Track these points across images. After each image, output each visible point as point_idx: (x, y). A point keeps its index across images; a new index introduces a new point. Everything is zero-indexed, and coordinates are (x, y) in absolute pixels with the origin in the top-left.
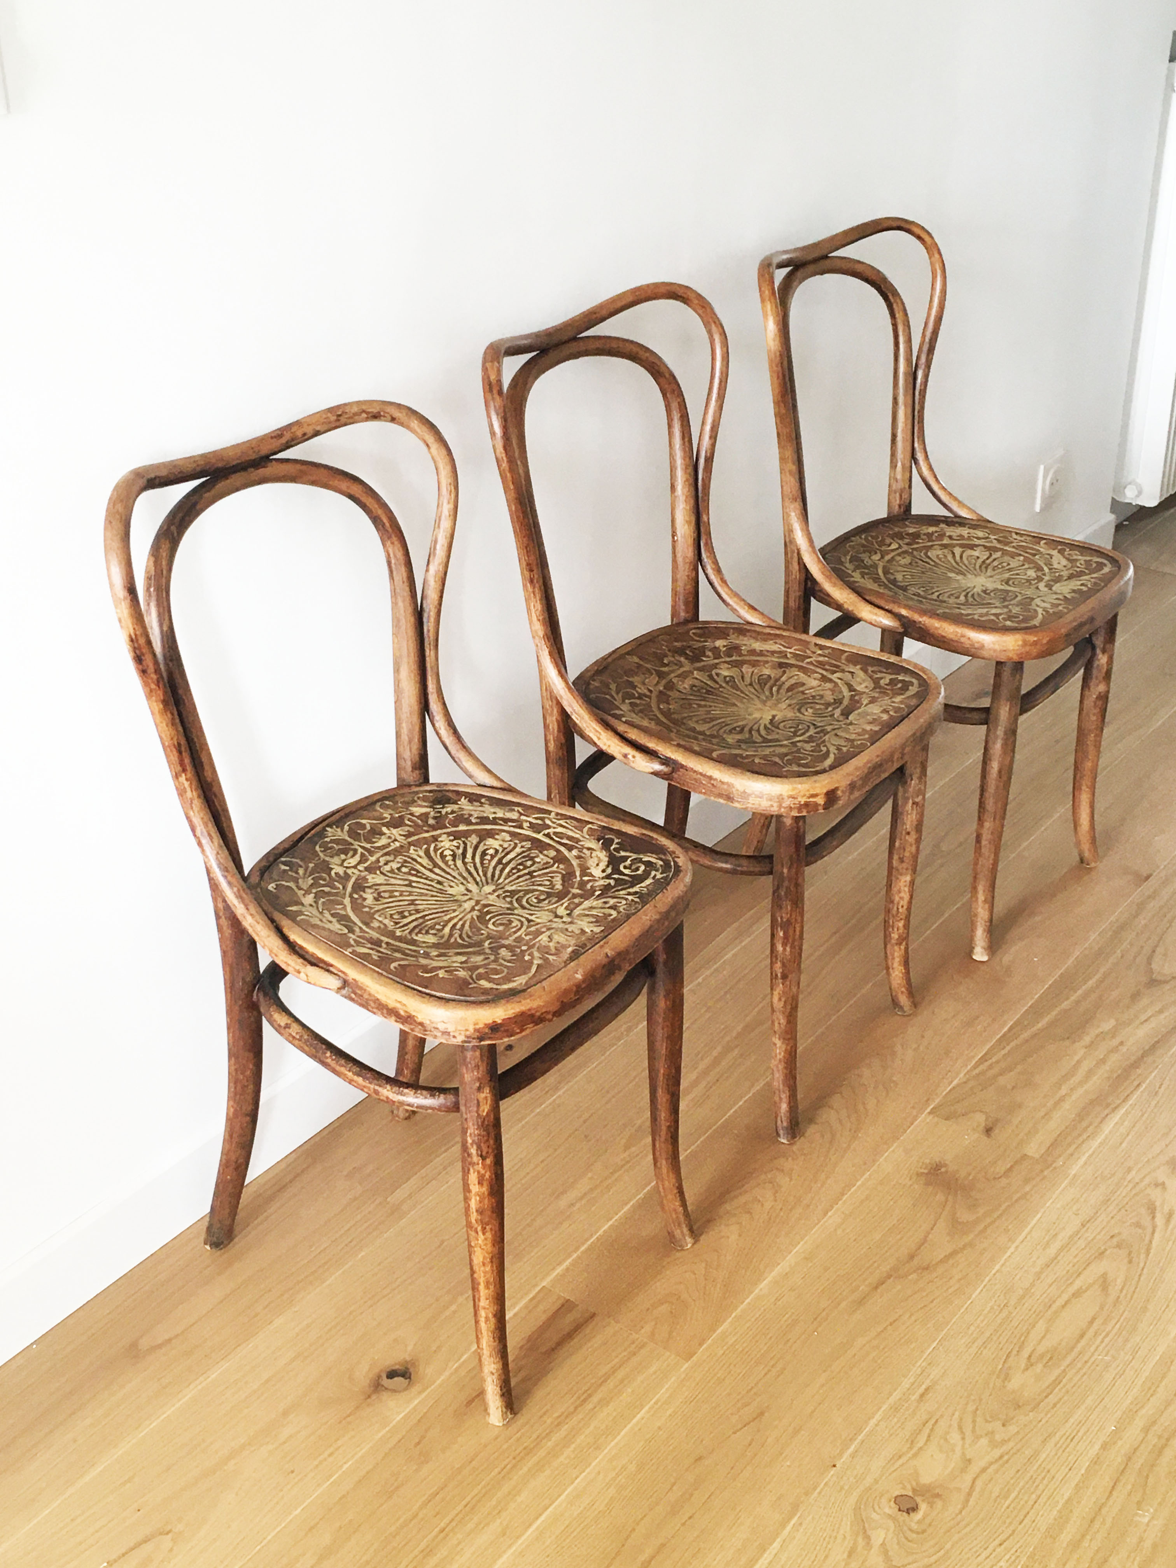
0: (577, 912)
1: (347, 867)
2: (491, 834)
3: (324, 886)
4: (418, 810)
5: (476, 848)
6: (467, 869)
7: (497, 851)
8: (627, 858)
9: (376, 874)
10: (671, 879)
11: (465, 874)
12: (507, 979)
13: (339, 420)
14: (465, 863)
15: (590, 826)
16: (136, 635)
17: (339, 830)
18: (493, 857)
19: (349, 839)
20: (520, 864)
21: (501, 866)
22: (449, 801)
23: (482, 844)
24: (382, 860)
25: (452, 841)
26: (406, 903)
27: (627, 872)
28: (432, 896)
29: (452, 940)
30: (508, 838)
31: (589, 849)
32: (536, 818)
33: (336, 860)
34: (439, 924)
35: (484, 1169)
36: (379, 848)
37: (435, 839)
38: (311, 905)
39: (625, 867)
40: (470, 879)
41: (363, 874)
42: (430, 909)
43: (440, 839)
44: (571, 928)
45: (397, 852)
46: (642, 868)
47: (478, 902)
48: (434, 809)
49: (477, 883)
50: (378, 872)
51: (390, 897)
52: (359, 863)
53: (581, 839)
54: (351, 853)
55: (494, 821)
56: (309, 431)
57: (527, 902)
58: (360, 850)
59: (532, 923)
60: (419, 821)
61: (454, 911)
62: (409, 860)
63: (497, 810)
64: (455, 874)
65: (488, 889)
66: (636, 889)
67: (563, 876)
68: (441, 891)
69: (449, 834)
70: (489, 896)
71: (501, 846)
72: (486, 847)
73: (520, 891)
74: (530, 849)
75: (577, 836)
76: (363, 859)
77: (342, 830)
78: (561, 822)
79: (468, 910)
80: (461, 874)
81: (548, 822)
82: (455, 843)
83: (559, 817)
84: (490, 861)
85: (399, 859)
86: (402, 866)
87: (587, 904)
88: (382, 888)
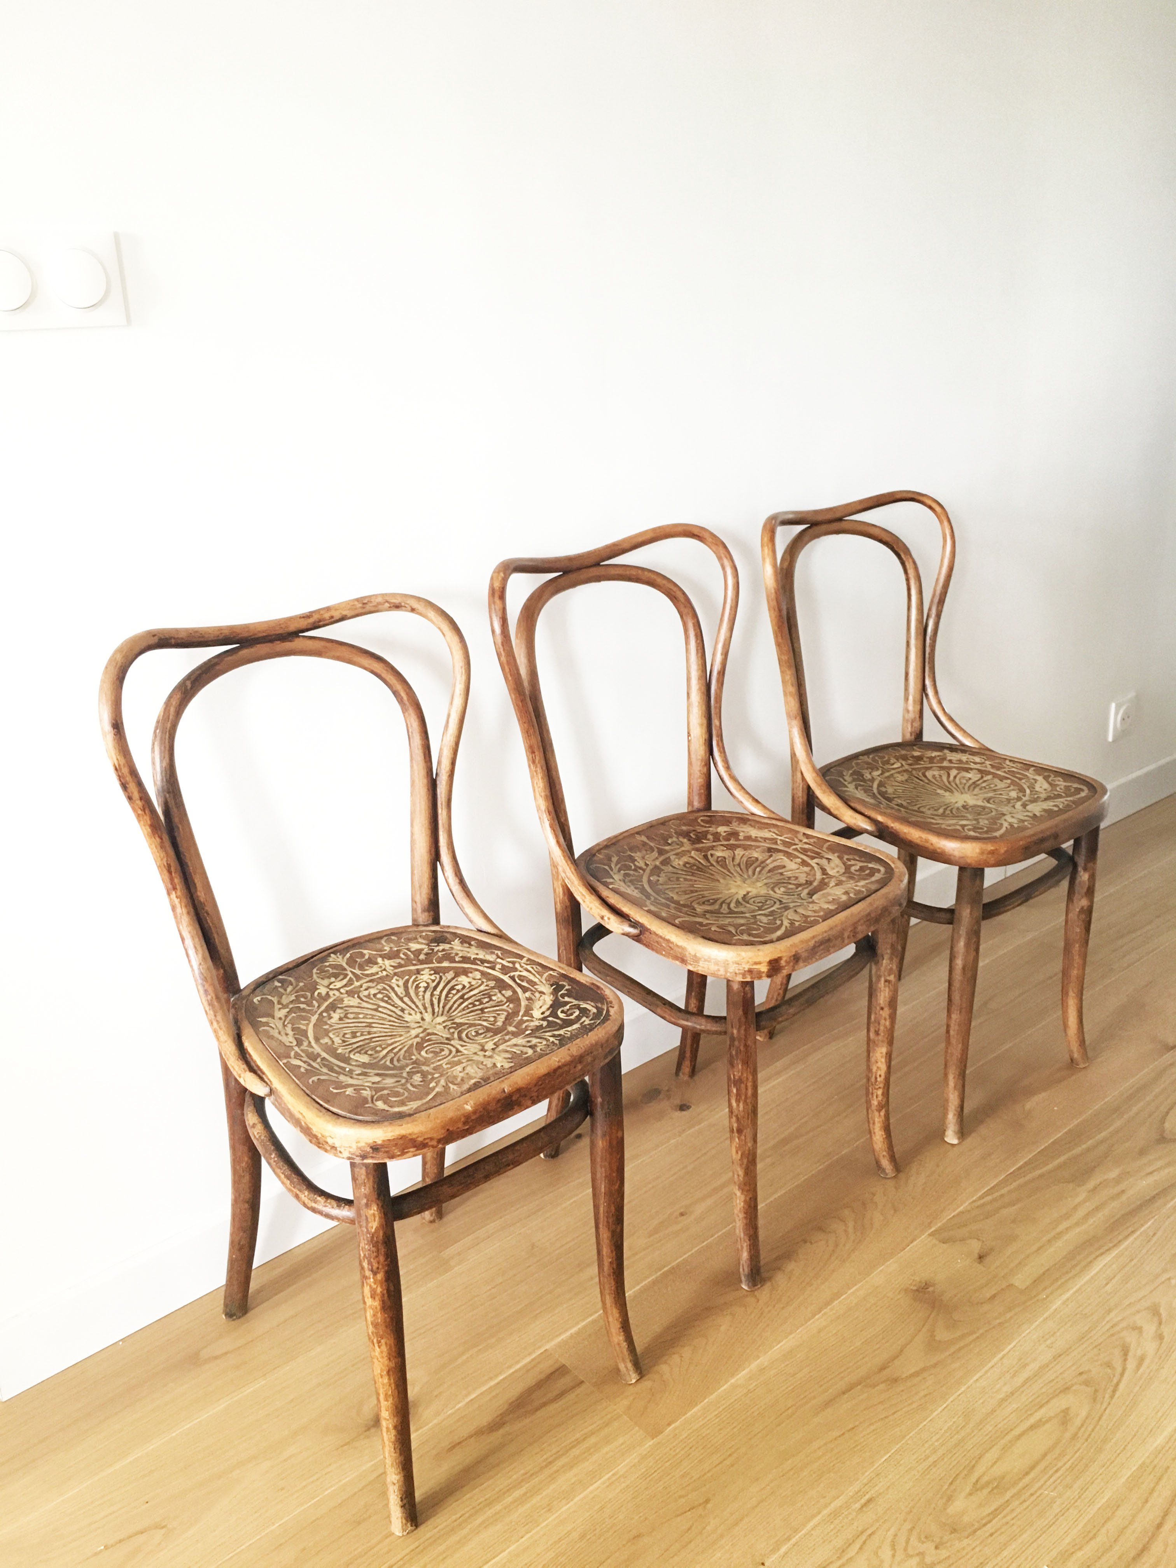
0: (501, 1047)
1: (331, 989)
2: (465, 972)
3: (303, 1003)
4: (414, 946)
5: (448, 983)
6: (431, 1001)
7: (464, 987)
8: (569, 1003)
9: (354, 997)
10: (596, 1026)
11: (428, 1005)
12: (403, 1103)
13: (364, 608)
14: (432, 995)
15: (551, 972)
16: (119, 765)
17: (341, 957)
18: (458, 991)
19: (345, 965)
20: (477, 1001)
21: (461, 1000)
22: (445, 941)
23: (454, 981)
24: (365, 986)
25: (432, 975)
26: (364, 1024)
27: (562, 1015)
28: (390, 1021)
29: (382, 1062)
30: (478, 977)
31: (540, 992)
32: (509, 962)
33: (326, 982)
34: (380, 1046)
35: (375, 1283)
36: (367, 975)
37: (418, 972)
38: (280, 1018)
39: (562, 1012)
40: (430, 1010)
41: (342, 996)
42: (381, 1032)
43: (422, 973)
44: (487, 1061)
45: (381, 980)
46: (577, 1013)
47: (425, 1030)
48: (429, 946)
49: (433, 1014)
50: (356, 996)
51: (354, 1018)
52: (344, 986)
53: (538, 983)
54: (341, 977)
55: (474, 961)
56: (337, 615)
57: (467, 1035)
58: (350, 975)
59: (459, 1054)
60: (412, 956)
61: (401, 1036)
62: (388, 988)
63: (480, 952)
64: (420, 1004)
65: (440, 1019)
66: (561, 1032)
67: (508, 1015)
68: (400, 1018)
69: (432, 969)
70: (437, 1026)
71: (470, 983)
72: (456, 983)
73: (465, 1024)
74: (493, 988)
75: (536, 980)
76: (351, 982)
77: (343, 958)
78: (529, 967)
79: (413, 1036)
80: (424, 1004)
81: (517, 966)
82: (433, 977)
83: (528, 962)
84: (454, 995)
85: (380, 987)
86: (379, 992)
87: (514, 1041)
88: (351, 1010)
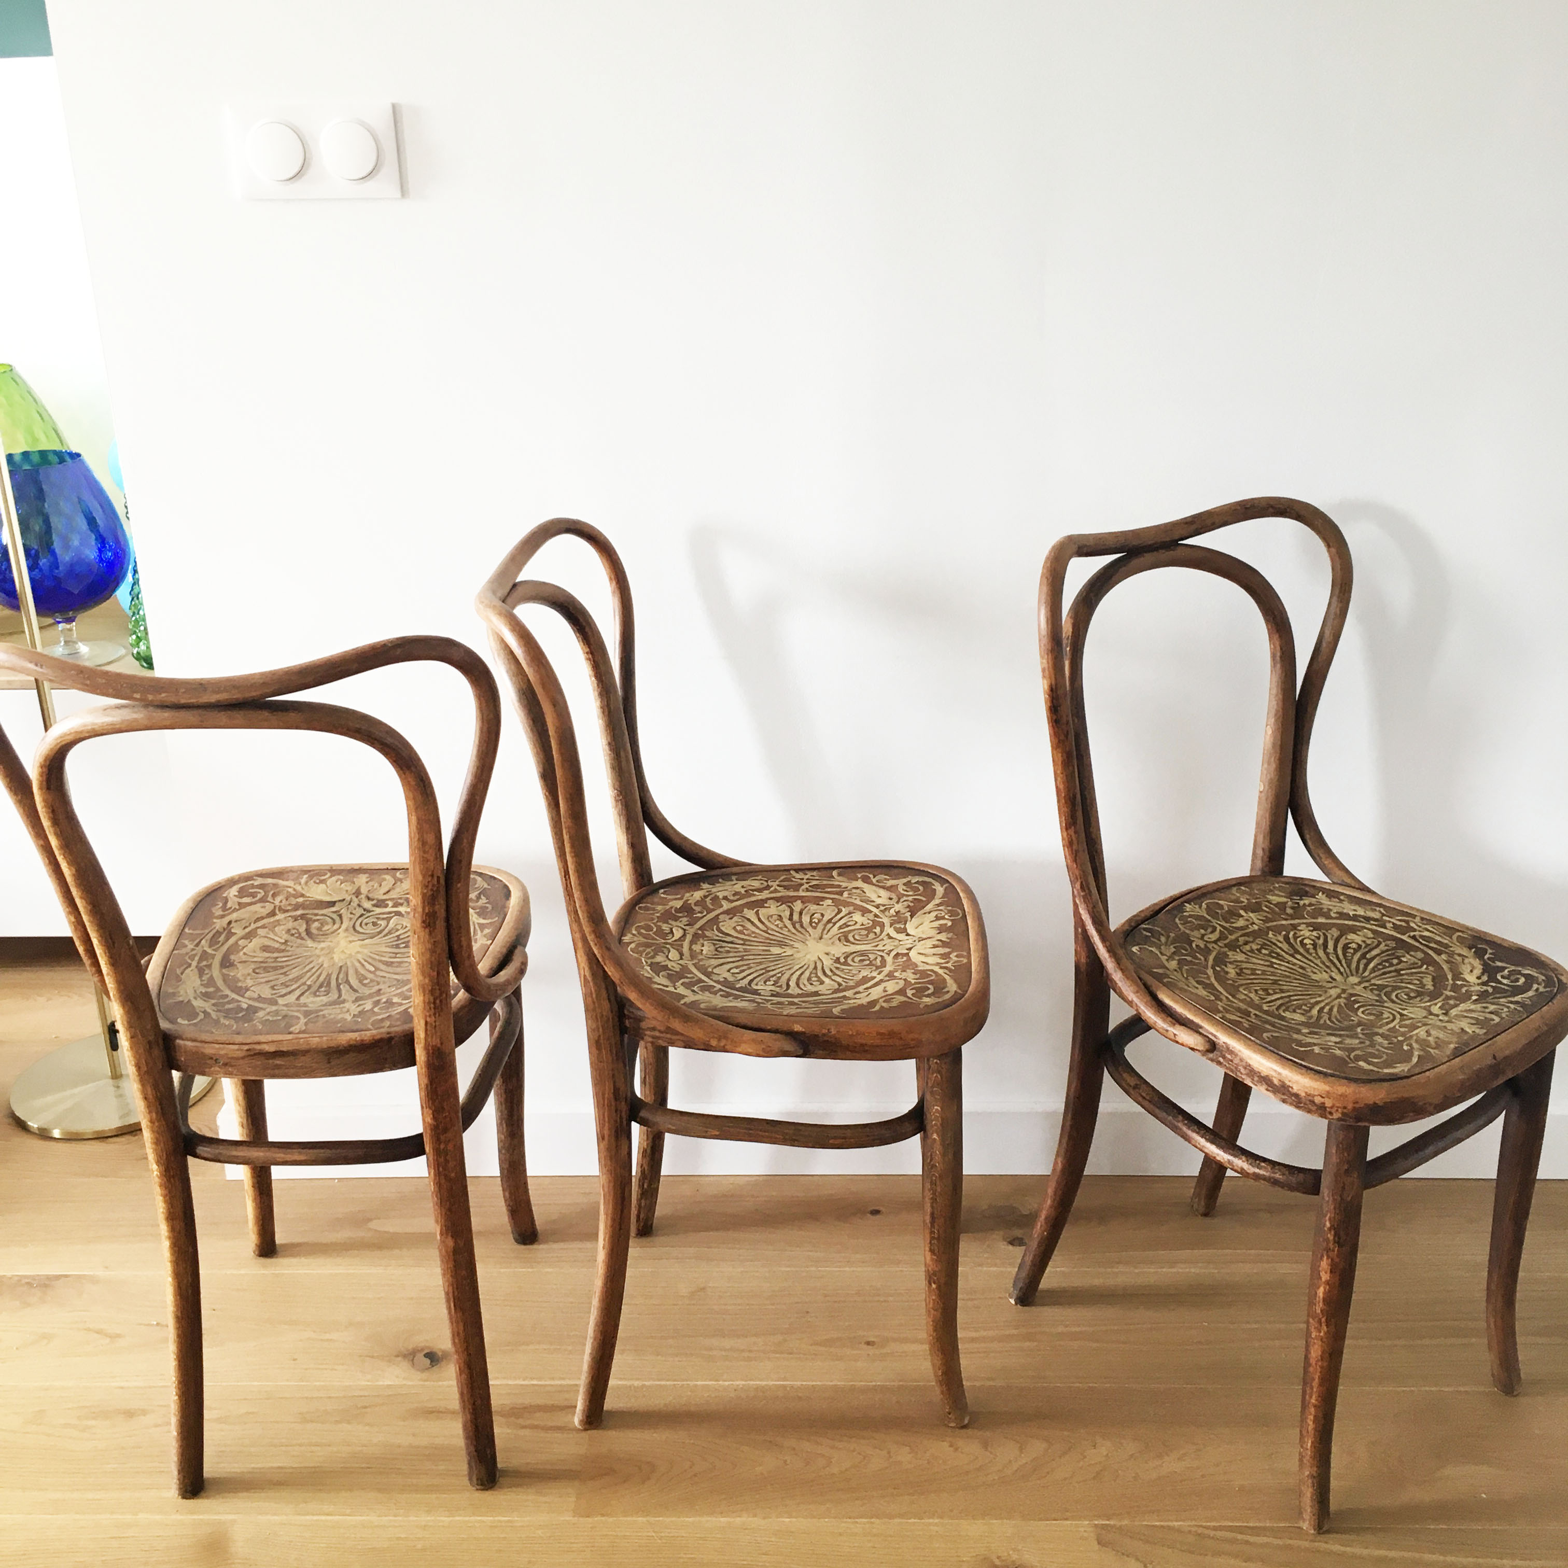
0: (1453, 1012)
1: (1207, 941)
2: (1353, 930)
3: (1186, 955)
4: (1275, 899)
5: (1337, 941)
6: (1328, 958)
7: (1360, 946)
8: (1504, 968)
9: (1236, 951)
10: (1556, 994)
11: (1328, 963)
12: (1389, 1065)
13: (1248, 511)
14: (1327, 954)
15: (1460, 934)
17: (1197, 906)
18: (1356, 951)
19: (1207, 917)
20: (1386, 961)
21: (1364, 961)
22: (1306, 894)
23: (1344, 937)
24: (1242, 939)
25: (1312, 931)
26: (1270, 982)
27: (1505, 981)
28: (1296, 979)
29: (1322, 1022)
30: (1370, 935)
31: (1460, 955)
32: (1400, 920)
33: (1196, 933)
34: (1306, 1005)
35: (1338, 1257)
36: (1236, 928)
37: (1294, 927)
38: (1176, 970)
39: (1503, 977)
40: (1333, 969)
41: (1222, 950)
42: (1294, 991)
43: (1299, 928)
44: (1449, 1026)
45: (1255, 935)
46: (1522, 980)
47: (1344, 991)
48: (1291, 899)
49: (1341, 973)
50: (1238, 950)
51: (1253, 974)
52: (1219, 940)
53: (1451, 945)
54: (1210, 930)
55: (1355, 918)
57: (1396, 996)
58: (1219, 928)
59: (1405, 1017)
60: (1277, 909)
61: (1320, 996)
62: (1268, 943)
63: (1356, 907)
64: (1318, 962)
65: (1354, 980)
66: (1518, 998)
67: (1434, 979)
68: (1305, 976)
69: (1308, 925)
70: (1355, 987)
71: (1364, 942)
72: (1347, 941)
73: (1387, 986)
74: (1393, 949)
75: (1446, 941)
76: (1222, 937)
77: (1200, 907)
78: (1428, 927)
79: (1334, 996)
80: (1323, 963)
81: (1412, 925)
82: (1315, 933)
83: (1425, 922)
84: (1353, 954)
85: (1259, 941)
86: (1262, 948)
87: (1463, 1006)
88: (1244, 965)
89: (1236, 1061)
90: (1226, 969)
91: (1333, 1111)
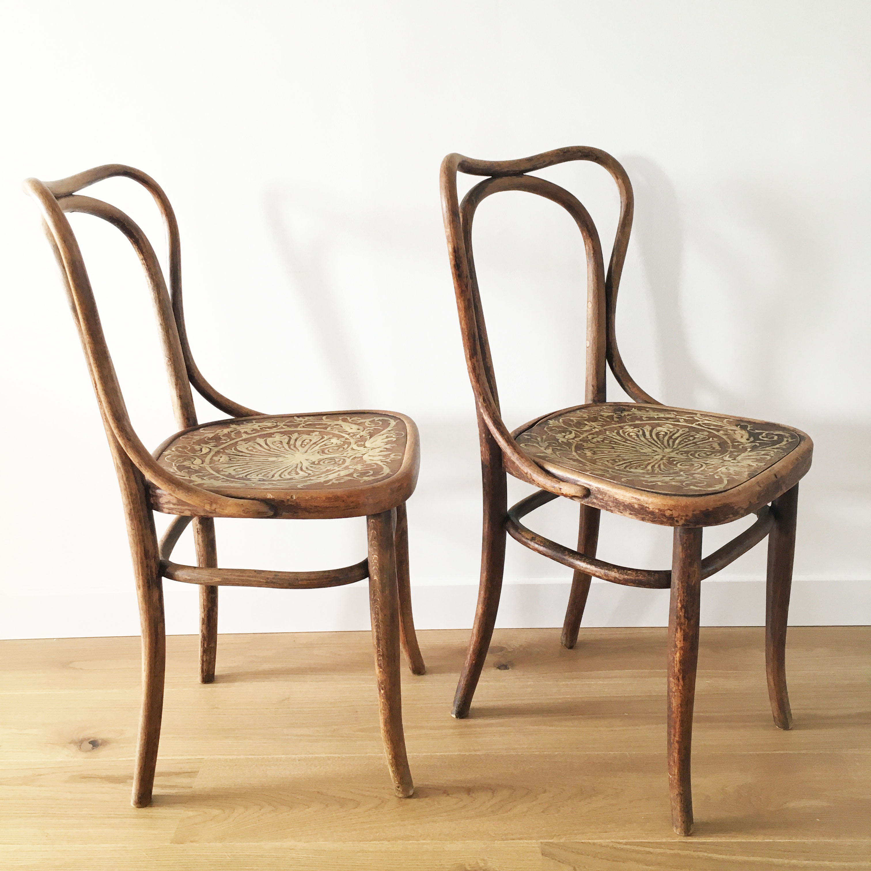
0: (739, 458)
2: (659, 425)
3: (556, 446)
4: (606, 414)
5: (651, 432)
6: (649, 442)
7: (666, 433)
8: (762, 433)
11: (649, 444)
12: (709, 486)
14: (647, 439)
15: (727, 419)
17: (556, 421)
18: (664, 436)
19: (565, 426)
20: (686, 438)
21: (672, 440)
22: (624, 410)
23: (655, 430)
24: (590, 437)
25: (634, 428)
26: (615, 456)
27: (765, 439)
28: (631, 453)
29: (656, 472)
30: (672, 426)
31: (731, 430)
32: (688, 417)
33: (560, 435)
34: (642, 465)
35: (688, 628)
36: (585, 431)
37: (622, 427)
38: (552, 454)
39: (763, 437)
40: (653, 446)
41: (579, 443)
42: (632, 459)
43: (625, 428)
44: (740, 464)
45: (598, 433)
46: (776, 437)
47: (664, 456)
48: (616, 413)
49: (659, 448)
50: (589, 442)
51: (602, 453)
52: (575, 437)
53: (724, 426)
54: (568, 433)
55: (659, 419)
57: (699, 455)
58: (573, 432)
59: (709, 464)
60: (608, 419)
61: (649, 460)
62: (608, 437)
63: (659, 414)
64: (642, 443)
65: (668, 450)
66: (777, 446)
67: (719, 444)
68: (637, 451)
69: (630, 425)
70: (670, 453)
71: (668, 430)
72: (658, 431)
73: (691, 451)
74: (688, 432)
75: (719, 424)
76: (577, 436)
77: (559, 422)
78: (706, 418)
79: (659, 459)
80: (646, 444)
81: (696, 418)
82: (635, 429)
83: (703, 416)
84: (663, 438)
85: (601, 436)
86: (604, 440)
87: (744, 454)
88: (596, 450)
89: (606, 498)
90: (585, 452)
91: (679, 519)
